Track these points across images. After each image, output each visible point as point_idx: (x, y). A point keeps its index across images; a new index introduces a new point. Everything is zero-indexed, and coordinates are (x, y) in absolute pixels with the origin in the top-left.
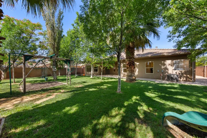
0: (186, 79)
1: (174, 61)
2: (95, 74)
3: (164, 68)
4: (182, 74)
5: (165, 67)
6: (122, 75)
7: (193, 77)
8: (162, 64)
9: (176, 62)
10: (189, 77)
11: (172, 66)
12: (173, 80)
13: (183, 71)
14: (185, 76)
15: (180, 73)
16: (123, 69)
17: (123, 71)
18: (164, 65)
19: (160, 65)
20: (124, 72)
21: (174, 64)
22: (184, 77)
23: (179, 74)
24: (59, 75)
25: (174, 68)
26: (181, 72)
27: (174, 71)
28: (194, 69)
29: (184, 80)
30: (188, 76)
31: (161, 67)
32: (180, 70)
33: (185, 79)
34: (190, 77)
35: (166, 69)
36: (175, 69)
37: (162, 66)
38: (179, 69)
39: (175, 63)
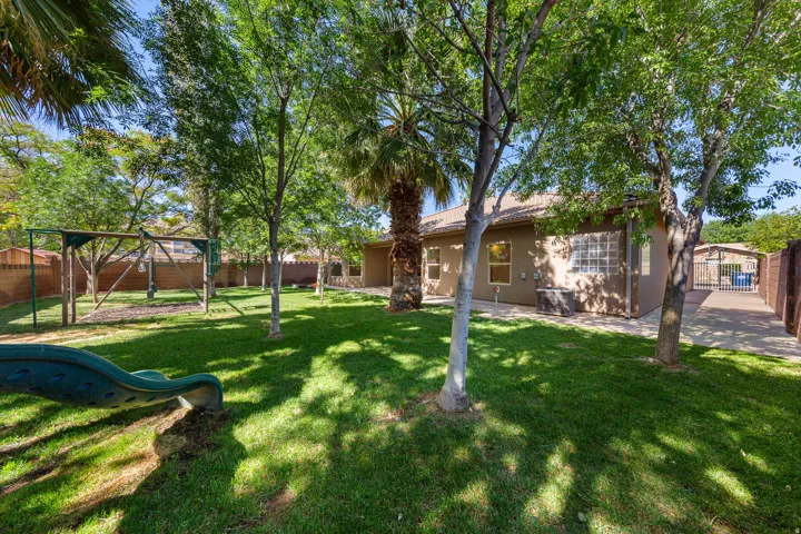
0: (609, 309)
1: (572, 240)
2: (353, 283)
3: (541, 267)
4: (597, 288)
5: (544, 261)
6: (426, 289)
7: (627, 301)
8: (535, 250)
9: (577, 242)
10: (617, 301)
11: (564, 257)
12: (552, 310)
13: (600, 278)
14: (605, 295)
15: (590, 283)
16: (427, 268)
17: (427, 276)
18: (542, 253)
19: (530, 253)
20: (430, 277)
21: (571, 251)
22: (602, 298)
23: (587, 287)
24: (245, 286)
25: (570, 265)
26: (594, 280)
27: (571, 275)
28: (633, 269)
29: (600, 311)
30: (616, 296)
31: (531, 259)
32: (589, 273)
33: (604, 307)
34: (621, 301)
35: (547, 268)
36: (575, 270)
37: (537, 259)
38: (586, 271)
39: (576, 248)
